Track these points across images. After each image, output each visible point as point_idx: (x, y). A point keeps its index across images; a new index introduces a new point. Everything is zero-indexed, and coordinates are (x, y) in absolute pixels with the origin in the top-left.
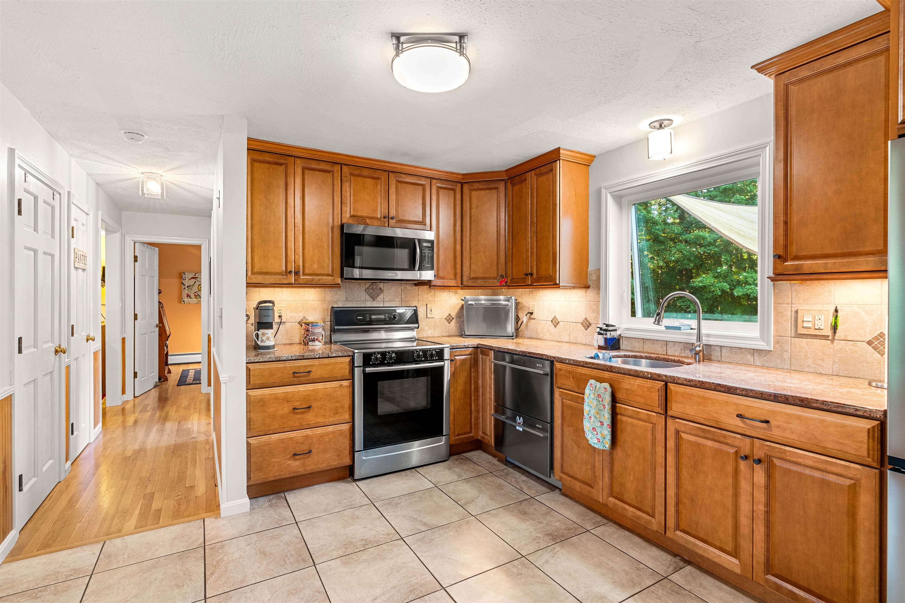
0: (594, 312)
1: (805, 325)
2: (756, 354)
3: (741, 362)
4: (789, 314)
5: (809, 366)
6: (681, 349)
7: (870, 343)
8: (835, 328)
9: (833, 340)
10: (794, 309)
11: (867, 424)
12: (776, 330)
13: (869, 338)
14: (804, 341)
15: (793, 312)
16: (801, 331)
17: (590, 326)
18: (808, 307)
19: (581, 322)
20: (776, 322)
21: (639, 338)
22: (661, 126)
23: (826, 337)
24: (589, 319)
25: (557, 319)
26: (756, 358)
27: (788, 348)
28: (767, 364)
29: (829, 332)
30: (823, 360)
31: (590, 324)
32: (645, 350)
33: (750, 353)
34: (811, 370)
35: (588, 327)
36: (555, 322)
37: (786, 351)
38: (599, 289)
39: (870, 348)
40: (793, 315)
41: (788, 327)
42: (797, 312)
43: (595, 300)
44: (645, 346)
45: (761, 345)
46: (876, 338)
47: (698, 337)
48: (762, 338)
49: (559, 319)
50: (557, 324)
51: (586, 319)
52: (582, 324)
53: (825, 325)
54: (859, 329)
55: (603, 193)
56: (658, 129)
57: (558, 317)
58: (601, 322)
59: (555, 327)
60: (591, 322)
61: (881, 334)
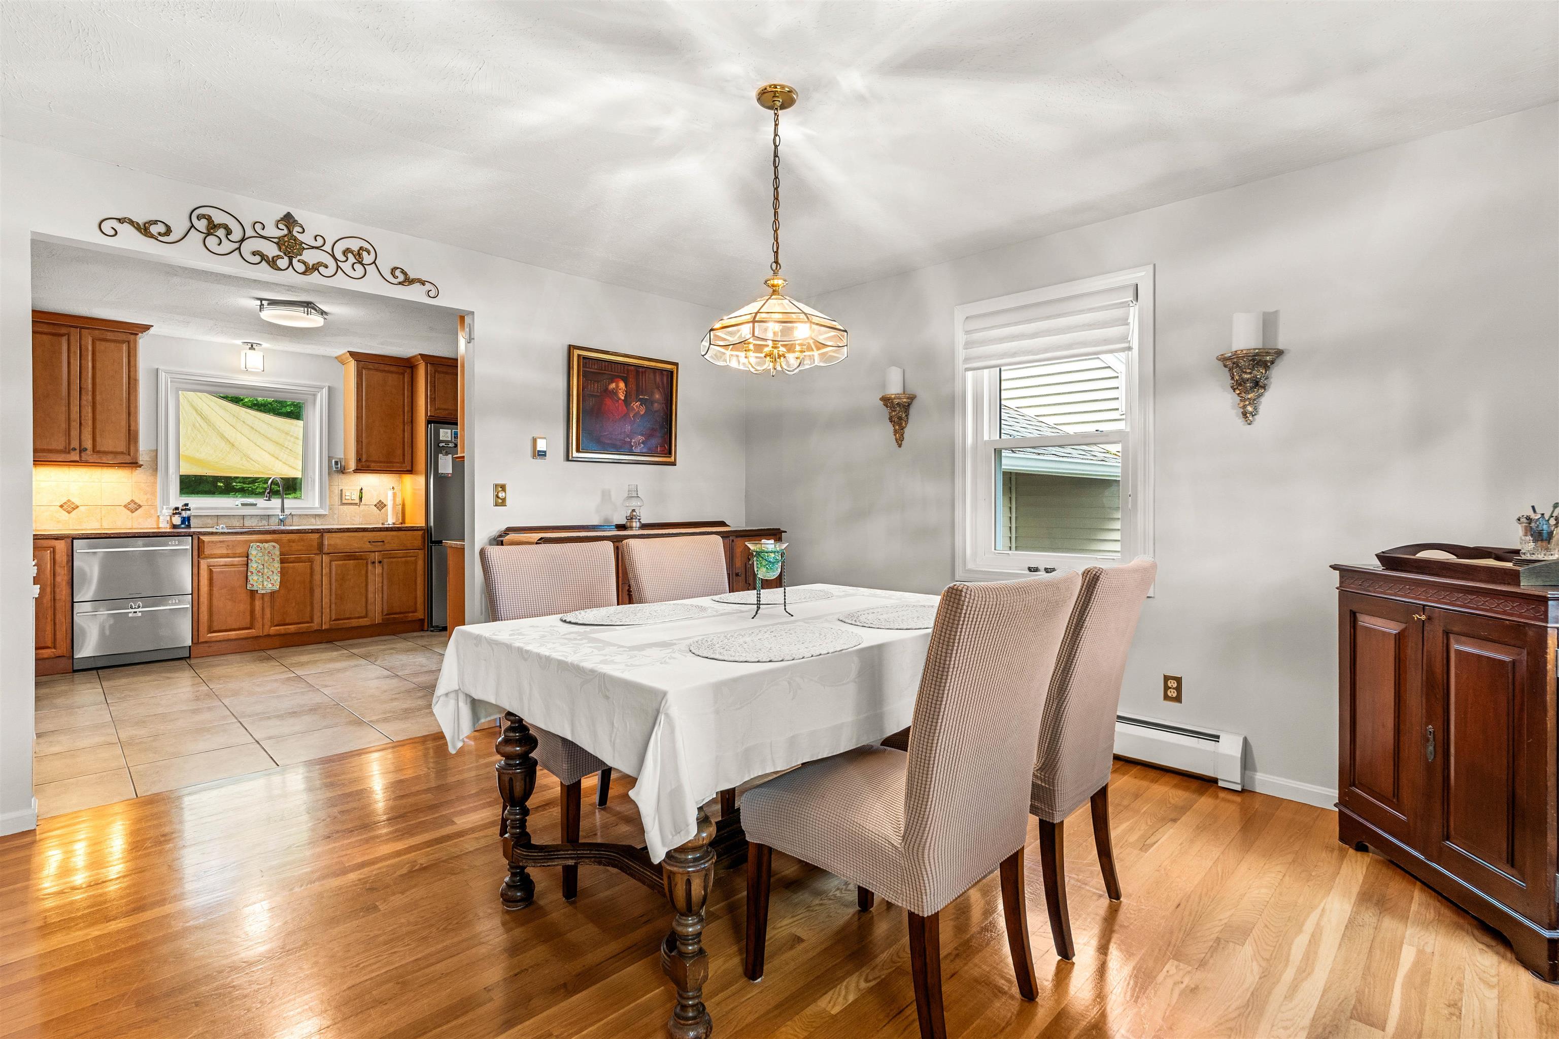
0: (146, 494)
1: (347, 498)
2: (317, 518)
3: (307, 524)
4: (337, 492)
6: (258, 520)
7: (375, 506)
8: (361, 499)
9: (359, 506)
11: (420, 533)
12: (330, 501)
13: (375, 503)
14: (345, 507)
16: (344, 501)
17: (140, 508)
18: (347, 488)
19: (121, 505)
20: (331, 497)
22: (252, 347)
23: (356, 504)
24: (137, 501)
25: (73, 503)
26: (317, 520)
27: (336, 512)
28: (324, 523)
29: (357, 501)
30: (355, 517)
31: (140, 506)
33: (313, 517)
35: (137, 509)
36: (69, 507)
37: (335, 514)
38: (156, 470)
39: (373, 507)
40: (339, 492)
41: (336, 499)
42: (341, 490)
43: (148, 482)
45: (322, 512)
46: (378, 503)
47: (283, 510)
48: (321, 507)
49: (78, 503)
50: (74, 509)
51: (132, 501)
52: (125, 506)
53: (356, 497)
54: (370, 498)
55: (162, 376)
56: (250, 349)
57: (76, 501)
58: (158, 502)
59: (69, 512)
60: (141, 504)
61: (380, 501)
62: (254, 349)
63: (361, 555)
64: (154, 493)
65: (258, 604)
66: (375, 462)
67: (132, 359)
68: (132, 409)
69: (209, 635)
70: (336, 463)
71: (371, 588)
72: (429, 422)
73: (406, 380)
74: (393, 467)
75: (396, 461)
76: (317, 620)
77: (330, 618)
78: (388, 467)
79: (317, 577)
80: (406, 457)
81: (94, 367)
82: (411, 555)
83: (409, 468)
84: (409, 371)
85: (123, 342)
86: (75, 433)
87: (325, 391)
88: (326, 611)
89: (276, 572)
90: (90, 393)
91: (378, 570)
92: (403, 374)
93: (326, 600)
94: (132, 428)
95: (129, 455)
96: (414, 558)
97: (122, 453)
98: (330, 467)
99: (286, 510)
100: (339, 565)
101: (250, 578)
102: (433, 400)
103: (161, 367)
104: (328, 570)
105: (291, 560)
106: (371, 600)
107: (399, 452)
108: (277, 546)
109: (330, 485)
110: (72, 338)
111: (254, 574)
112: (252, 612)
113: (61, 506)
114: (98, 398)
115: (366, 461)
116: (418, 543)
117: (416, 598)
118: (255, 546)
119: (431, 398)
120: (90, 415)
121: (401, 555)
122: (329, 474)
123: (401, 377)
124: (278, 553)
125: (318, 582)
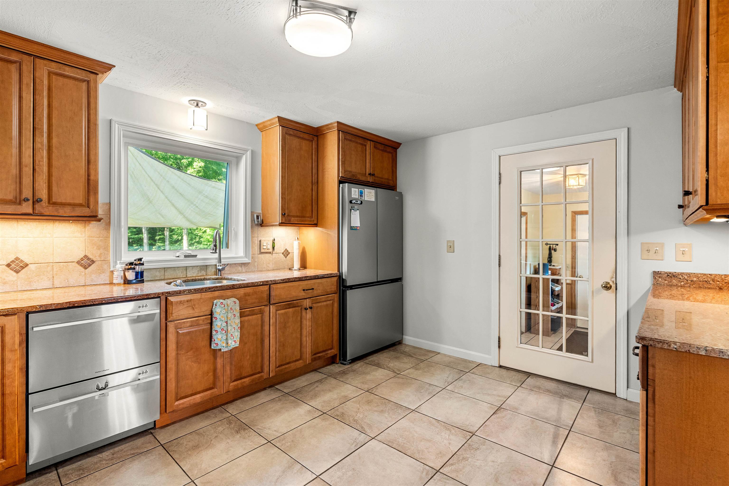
0: (99, 249)
1: (264, 247)
2: (243, 266)
3: (235, 272)
4: (257, 242)
5: (264, 267)
6: (198, 271)
7: (283, 253)
8: (273, 248)
9: (272, 254)
10: (259, 240)
12: (252, 251)
13: (283, 251)
14: (263, 255)
15: (259, 241)
16: (262, 251)
17: (93, 263)
18: (264, 238)
19: (76, 260)
20: (252, 247)
21: (160, 268)
22: (197, 105)
23: (270, 253)
24: (91, 257)
25: (22, 261)
26: (243, 268)
27: (256, 260)
28: (248, 270)
29: (271, 250)
30: (269, 264)
31: (93, 262)
32: (166, 277)
33: (240, 266)
34: (265, 269)
35: (90, 265)
36: (17, 266)
37: (256, 262)
39: (283, 255)
40: (259, 243)
41: (256, 248)
42: (260, 241)
43: (101, 236)
44: (166, 274)
45: (246, 260)
46: (285, 251)
47: (220, 261)
48: (246, 256)
49: (27, 261)
50: (23, 268)
51: (86, 256)
52: (78, 262)
53: (270, 247)
54: (280, 248)
55: (116, 127)
56: (195, 107)
57: (26, 259)
58: (111, 258)
59: (17, 272)
60: (94, 259)
61: (286, 249)
62: (199, 107)
63: (297, 303)
64: (106, 248)
65: (219, 361)
66: (294, 216)
67: (92, 100)
68: (92, 157)
69: (177, 403)
70: (258, 217)
71: (304, 332)
72: (341, 182)
73: (314, 147)
74: (306, 221)
75: (308, 215)
76: (266, 369)
77: (276, 366)
78: (303, 221)
79: (266, 328)
80: (314, 213)
81: (49, 106)
82: (329, 299)
83: (315, 222)
84: (315, 139)
85: (84, 81)
86: (27, 180)
87: (249, 153)
88: (273, 359)
89: (236, 328)
90: (45, 135)
91: (308, 315)
92: (312, 141)
93: (272, 349)
94: (92, 177)
95: (88, 207)
96: (332, 301)
97: (81, 205)
98: (253, 220)
99: (222, 260)
100: (282, 314)
101: (214, 337)
102: (344, 163)
103: (114, 119)
104: (274, 319)
105: (247, 313)
106: (304, 344)
107: (309, 208)
108: (237, 302)
109: (252, 237)
110: (24, 68)
111: (219, 333)
112: (215, 370)
113: (8, 265)
114: (55, 141)
115: (288, 216)
116: (334, 288)
117: (333, 336)
118: (219, 303)
119: (342, 161)
120: (45, 160)
121: (323, 300)
122: (252, 227)
123: (311, 143)
124: (238, 308)
125: (267, 333)
